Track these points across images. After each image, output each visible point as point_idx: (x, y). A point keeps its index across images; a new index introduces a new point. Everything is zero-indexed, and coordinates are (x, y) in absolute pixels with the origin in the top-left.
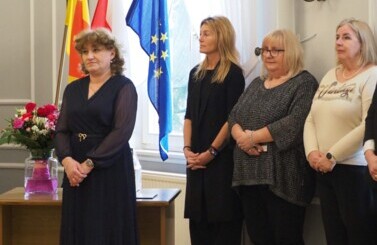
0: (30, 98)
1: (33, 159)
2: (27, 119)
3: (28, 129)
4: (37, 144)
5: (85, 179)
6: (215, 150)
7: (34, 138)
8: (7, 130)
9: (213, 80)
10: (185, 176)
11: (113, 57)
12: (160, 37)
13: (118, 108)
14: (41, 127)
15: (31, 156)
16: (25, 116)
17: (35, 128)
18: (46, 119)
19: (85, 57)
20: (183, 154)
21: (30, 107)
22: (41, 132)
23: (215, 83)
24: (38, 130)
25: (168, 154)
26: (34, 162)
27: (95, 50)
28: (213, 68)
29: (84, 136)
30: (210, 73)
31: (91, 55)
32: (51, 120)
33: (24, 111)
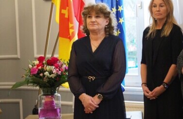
0: (16, 54)
1: (44, 95)
2: (40, 68)
3: (41, 75)
4: (48, 84)
5: (97, 108)
6: (167, 84)
7: (45, 80)
8: (26, 75)
9: (162, 35)
10: (143, 102)
11: (107, 24)
12: (117, 8)
13: (116, 57)
14: (51, 73)
15: (42, 93)
16: (38, 66)
17: (47, 73)
18: (54, 67)
19: (88, 20)
20: (141, 88)
21: (41, 59)
22: (51, 76)
23: (164, 37)
24: (48, 75)
25: (125, 88)
26: (45, 96)
27: (97, 17)
28: (160, 28)
29: (93, 78)
30: (159, 32)
31: (94, 19)
32: (56, 67)
33: (37, 62)
